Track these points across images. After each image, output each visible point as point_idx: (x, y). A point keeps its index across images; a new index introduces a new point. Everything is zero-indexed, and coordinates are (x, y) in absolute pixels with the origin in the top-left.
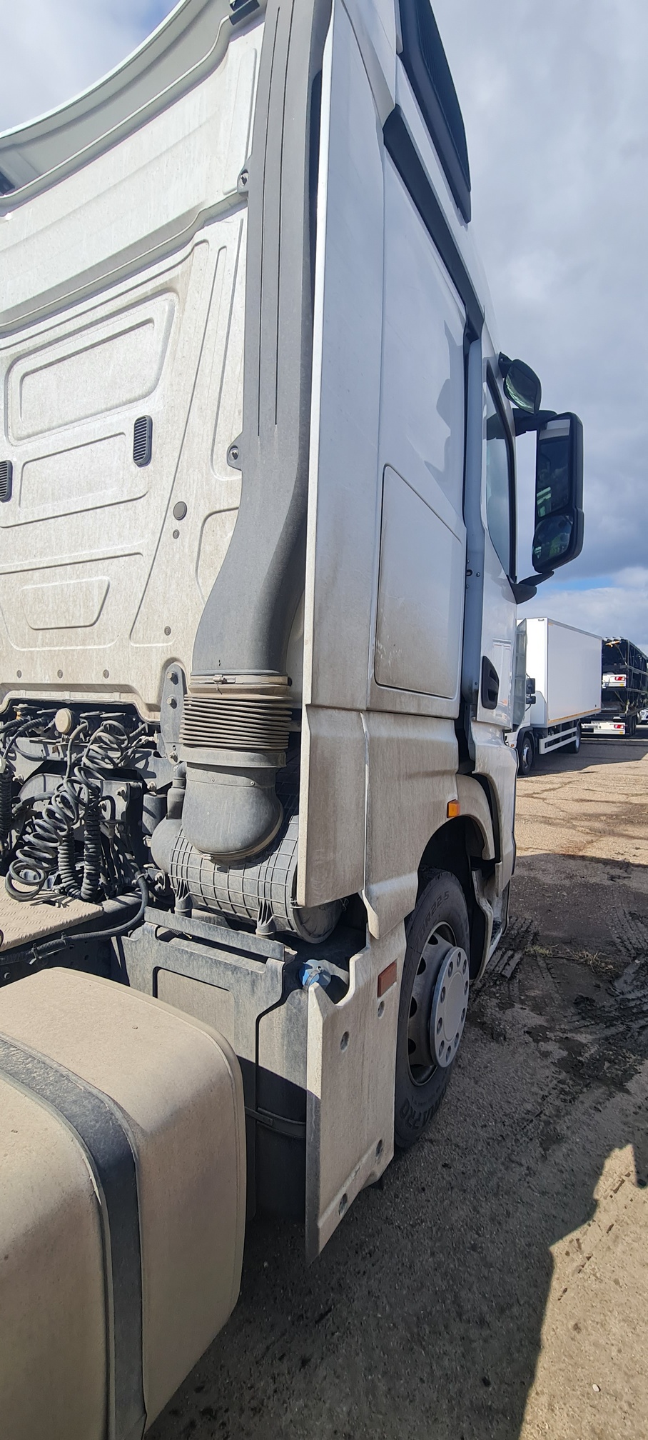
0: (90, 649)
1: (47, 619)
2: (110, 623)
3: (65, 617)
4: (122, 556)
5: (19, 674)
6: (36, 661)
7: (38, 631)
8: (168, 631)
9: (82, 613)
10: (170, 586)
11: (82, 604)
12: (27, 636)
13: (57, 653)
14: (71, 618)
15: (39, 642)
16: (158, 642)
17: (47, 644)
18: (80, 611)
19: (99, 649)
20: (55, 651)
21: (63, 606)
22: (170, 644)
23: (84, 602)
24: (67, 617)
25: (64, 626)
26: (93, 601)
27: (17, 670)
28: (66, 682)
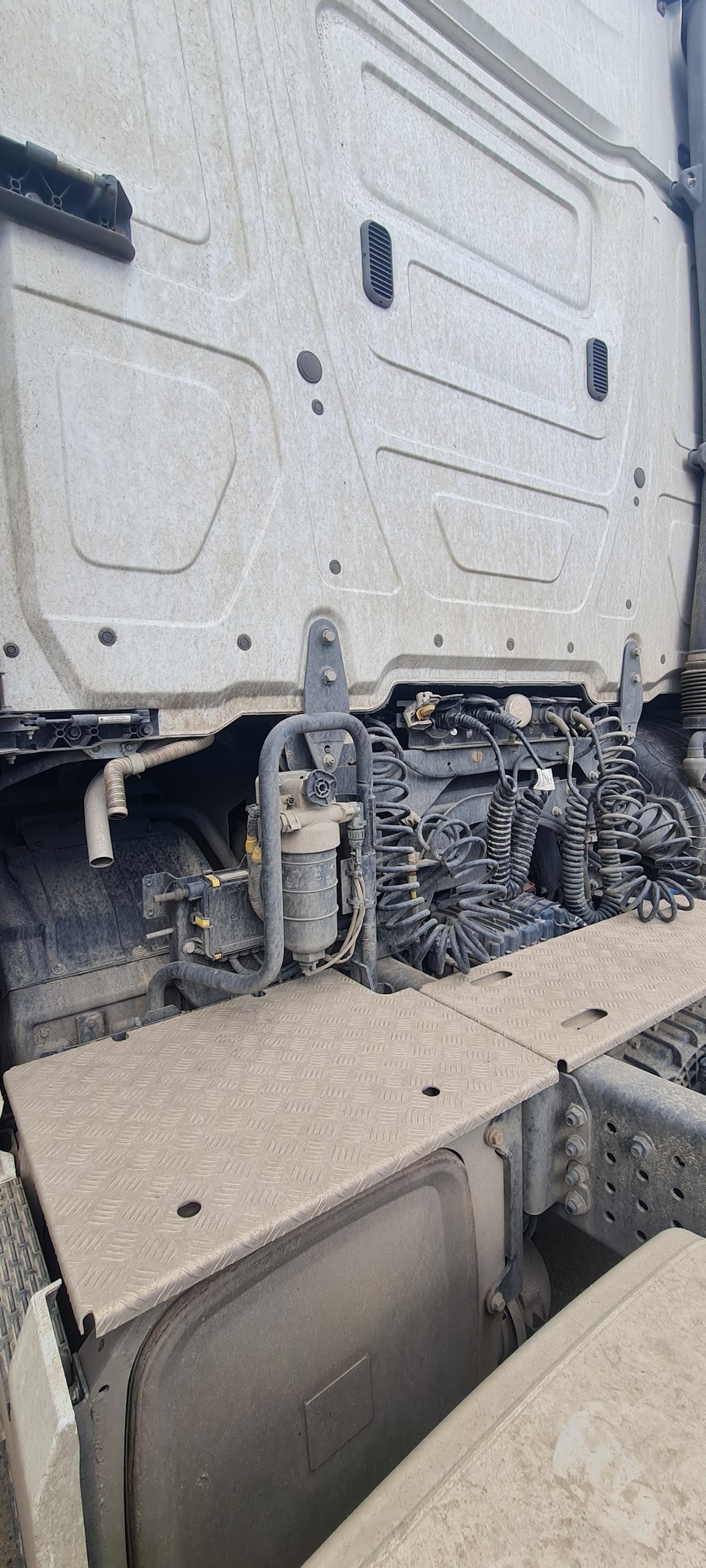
0: (552, 613)
1: (490, 559)
2: (572, 583)
3: (518, 562)
4: (584, 503)
5: (438, 641)
6: (471, 621)
7: (469, 574)
8: (629, 605)
9: (542, 562)
10: (631, 556)
11: (541, 549)
12: (449, 578)
13: (505, 612)
14: (526, 565)
15: (472, 591)
16: (620, 615)
17: (485, 596)
18: (538, 558)
19: (563, 614)
20: (502, 609)
21: (514, 545)
22: (631, 618)
23: (543, 547)
24: (521, 562)
25: (517, 575)
26: (556, 550)
27: (435, 633)
28: (519, 656)
